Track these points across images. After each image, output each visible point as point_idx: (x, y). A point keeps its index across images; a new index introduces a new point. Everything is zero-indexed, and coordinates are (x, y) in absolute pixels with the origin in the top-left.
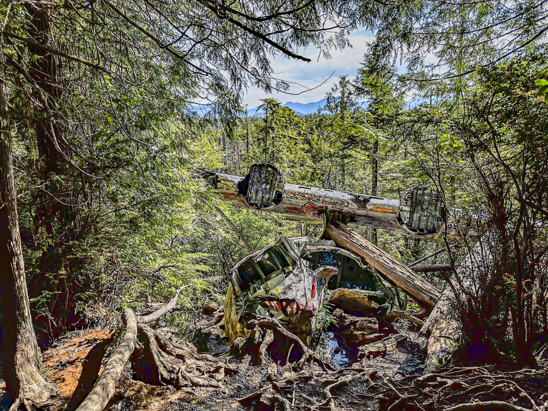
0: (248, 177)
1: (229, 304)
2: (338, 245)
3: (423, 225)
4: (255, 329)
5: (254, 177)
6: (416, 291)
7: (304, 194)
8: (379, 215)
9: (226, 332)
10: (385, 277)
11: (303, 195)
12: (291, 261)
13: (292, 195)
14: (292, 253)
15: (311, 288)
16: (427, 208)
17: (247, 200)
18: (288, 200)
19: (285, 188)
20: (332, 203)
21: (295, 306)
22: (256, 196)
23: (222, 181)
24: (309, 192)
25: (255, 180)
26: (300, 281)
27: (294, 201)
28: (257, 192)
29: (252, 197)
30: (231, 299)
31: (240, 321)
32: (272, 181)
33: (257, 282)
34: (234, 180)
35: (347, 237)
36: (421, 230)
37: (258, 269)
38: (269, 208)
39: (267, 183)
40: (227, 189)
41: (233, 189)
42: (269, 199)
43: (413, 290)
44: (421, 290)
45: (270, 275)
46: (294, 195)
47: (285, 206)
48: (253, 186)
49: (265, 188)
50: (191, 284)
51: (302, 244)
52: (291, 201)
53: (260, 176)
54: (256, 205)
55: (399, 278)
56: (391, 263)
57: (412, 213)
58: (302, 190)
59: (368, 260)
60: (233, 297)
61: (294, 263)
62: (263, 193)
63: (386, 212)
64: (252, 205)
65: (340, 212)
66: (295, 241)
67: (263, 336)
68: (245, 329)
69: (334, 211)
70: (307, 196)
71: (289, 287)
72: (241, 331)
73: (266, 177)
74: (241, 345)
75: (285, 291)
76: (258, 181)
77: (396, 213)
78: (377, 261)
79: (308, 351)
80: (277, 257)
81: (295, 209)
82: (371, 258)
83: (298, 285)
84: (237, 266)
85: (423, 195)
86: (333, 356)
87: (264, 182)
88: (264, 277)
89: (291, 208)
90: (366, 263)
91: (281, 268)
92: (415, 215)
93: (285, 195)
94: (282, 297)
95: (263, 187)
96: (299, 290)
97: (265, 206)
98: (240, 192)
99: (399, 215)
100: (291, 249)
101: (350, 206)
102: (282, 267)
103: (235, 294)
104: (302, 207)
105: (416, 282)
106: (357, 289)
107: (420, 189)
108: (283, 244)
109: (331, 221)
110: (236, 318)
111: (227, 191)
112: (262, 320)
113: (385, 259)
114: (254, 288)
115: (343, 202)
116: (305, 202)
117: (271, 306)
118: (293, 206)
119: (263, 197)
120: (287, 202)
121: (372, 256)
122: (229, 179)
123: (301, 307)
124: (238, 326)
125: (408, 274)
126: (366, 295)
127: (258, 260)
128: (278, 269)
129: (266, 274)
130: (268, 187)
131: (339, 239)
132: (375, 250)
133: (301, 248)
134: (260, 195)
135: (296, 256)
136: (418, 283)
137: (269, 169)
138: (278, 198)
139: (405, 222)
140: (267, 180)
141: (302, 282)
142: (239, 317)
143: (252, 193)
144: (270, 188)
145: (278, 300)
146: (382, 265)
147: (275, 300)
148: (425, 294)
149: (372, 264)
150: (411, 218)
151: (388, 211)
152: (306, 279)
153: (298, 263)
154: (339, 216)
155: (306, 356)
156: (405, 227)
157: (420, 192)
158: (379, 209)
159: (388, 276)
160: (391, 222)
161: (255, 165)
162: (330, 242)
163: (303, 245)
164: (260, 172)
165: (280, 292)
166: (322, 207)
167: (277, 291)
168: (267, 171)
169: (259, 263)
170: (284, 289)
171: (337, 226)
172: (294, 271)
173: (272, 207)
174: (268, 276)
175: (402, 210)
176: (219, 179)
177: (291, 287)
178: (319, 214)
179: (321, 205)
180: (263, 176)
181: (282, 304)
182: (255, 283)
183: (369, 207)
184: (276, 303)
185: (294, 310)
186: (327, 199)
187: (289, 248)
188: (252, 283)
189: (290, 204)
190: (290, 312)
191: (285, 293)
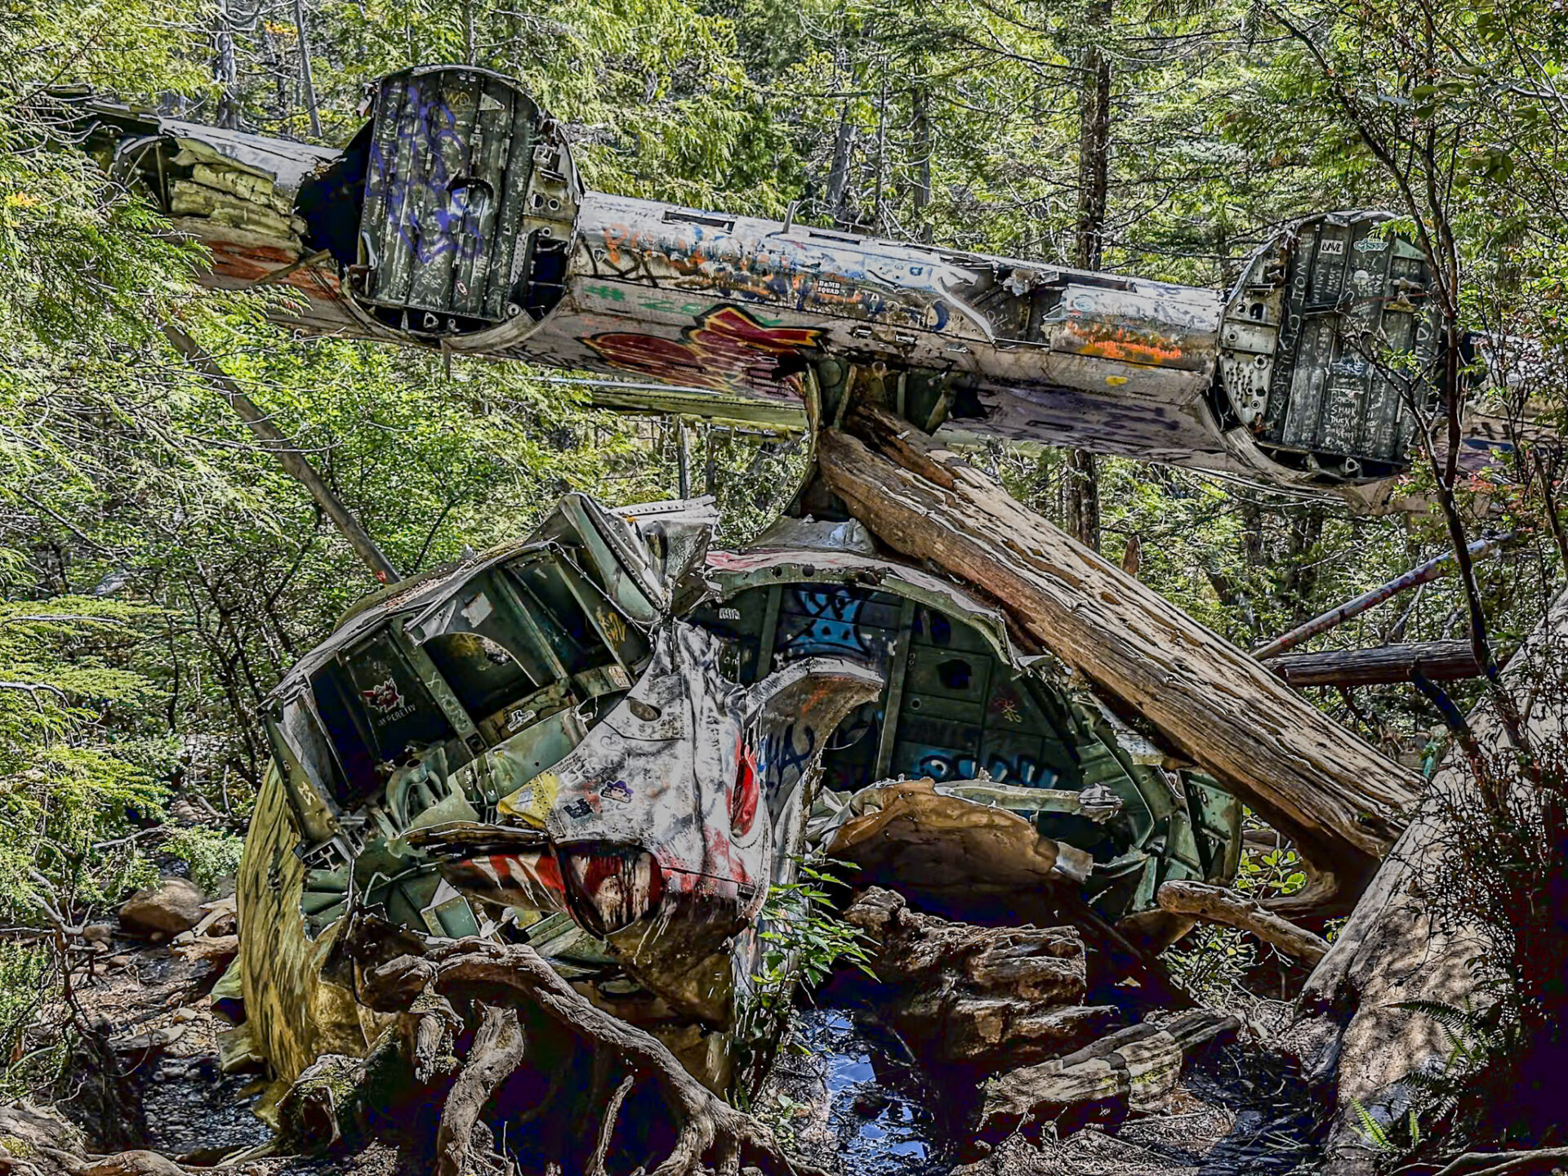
0: (361, 147)
1: (264, 880)
2: (882, 548)
3: (1336, 435)
4: (417, 1008)
5: (394, 149)
6: (1287, 783)
7: (694, 254)
8: (1112, 375)
9: (250, 1034)
10: (1127, 713)
11: (688, 262)
12: (620, 633)
13: (625, 263)
14: (625, 589)
15: (730, 780)
16: (1366, 338)
17: (356, 285)
18: (603, 292)
19: (584, 223)
20: (851, 311)
21: (642, 879)
22: (411, 266)
23: (202, 174)
24: (725, 245)
25: (405, 170)
26: (670, 742)
27: (635, 297)
28: (417, 240)
29: (388, 272)
30: (278, 852)
31: (331, 967)
32: (504, 174)
33: (426, 757)
34: (273, 164)
35: (934, 504)
36: (1331, 460)
37: (434, 682)
38: (491, 336)
39: (479, 190)
40: (236, 223)
41: (272, 220)
42: (489, 281)
43: (1272, 777)
44: (1313, 775)
45: (499, 717)
46: (639, 261)
47: (586, 325)
48: (390, 205)
49: (466, 220)
50: (34, 774)
51: (681, 539)
52: (618, 295)
53: (434, 144)
54: (416, 317)
55: (1201, 715)
56: (1161, 639)
57: (1284, 363)
58: (685, 235)
59: (1041, 626)
60: (290, 839)
61: (640, 647)
62: (453, 248)
63: (1145, 361)
64: (389, 316)
65: (896, 363)
66: (643, 523)
67: (464, 1044)
68: (362, 1012)
69: (864, 358)
70: (709, 267)
71: (610, 779)
72: (338, 1026)
73: (468, 150)
74: (338, 1095)
75: (589, 796)
76: (424, 179)
77: (1199, 366)
78: (1093, 630)
79: (708, 1110)
80: (542, 617)
81: (644, 341)
82: (1061, 616)
83: (655, 765)
84: (305, 667)
85: (1349, 263)
86: (848, 1130)
87: (458, 184)
88: (463, 725)
89: (619, 340)
90: (1031, 642)
91: (561, 672)
92: (1300, 375)
93: (583, 259)
94: (572, 831)
95: (453, 209)
96: (662, 791)
97: (469, 326)
98: (314, 241)
99: (1218, 374)
100: (622, 567)
101: (951, 326)
102: (572, 671)
103: (298, 822)
104: (687, 329)
105: (1288, 736)
106: (983, 784)
107: (1335, 232)
108: (572, 540)
109: (851, 409)
110: (311, 953)
111: (233, 234)
112: (459, 960)
113: (1132, 614)
114: (413, 789)
115: (913, 303)
116: (697, 303)
117: (510, 882)
118: (630, 328)
119: (454, 273)
120: (598, 303)
121: (1066, 600)
122: (246, 156)
123: (676, 883)
124: (324, 995)
125: (1247, 691)
126: (1026, 814)
127: (431, 630)
128: (550, 680)
129: (477, 713)
130: (484, 211)
131: (891, 514)
132: (1080, 569)
133: (676, 564)
134: (436, 258)
135: (649, 610)
136: (1302, 739)
137: (488, 103)
138: (546, 280)
139: (1248, 414)
140: (474, 170)
141: (682, 748)
142: (324, 950)
143: (385, 248)
144: (497, 219)
145: (543, 847)
146: (1113, 647)
147: (530, 851)
148: (1336, 795)
149: (1067, 645)
150: (1279, 389)
151: (1159, 355)
152: (703, 733)
153: (661, 647)
154: (890, 385)
155: (700, 1133)
156: (1244, 442)
157: (1332, 248)
158: (1110, 347)
159: (1149, 709)
160: (1172, 414)
161: (404, 76)
162: (839, 531)
163: (689, 546)
164: (431, 122)
165: (556, 803)
166: (798, 333)
167: (541, 798)
168: (478, 117)
169: (438, 650)
170: (581, 787)
171: (880, 441)
172: (640, 691)
173: (507, 331)
174: (487, 724)
175: (1230, 351)
176: (183, 160)
177: (622, 776)
178: (777, 375)
179: (789, 319)
180: (450, 145)
181: (568, 871)
182: (415, 763)
183: (1056, 333)
184: (538, 868)
185: (637, 897)
186: (823, 289)
187: (607, 564)
188: (399, 763)
189: (615, 314)
190: (616, 912)
191: (584, 809)
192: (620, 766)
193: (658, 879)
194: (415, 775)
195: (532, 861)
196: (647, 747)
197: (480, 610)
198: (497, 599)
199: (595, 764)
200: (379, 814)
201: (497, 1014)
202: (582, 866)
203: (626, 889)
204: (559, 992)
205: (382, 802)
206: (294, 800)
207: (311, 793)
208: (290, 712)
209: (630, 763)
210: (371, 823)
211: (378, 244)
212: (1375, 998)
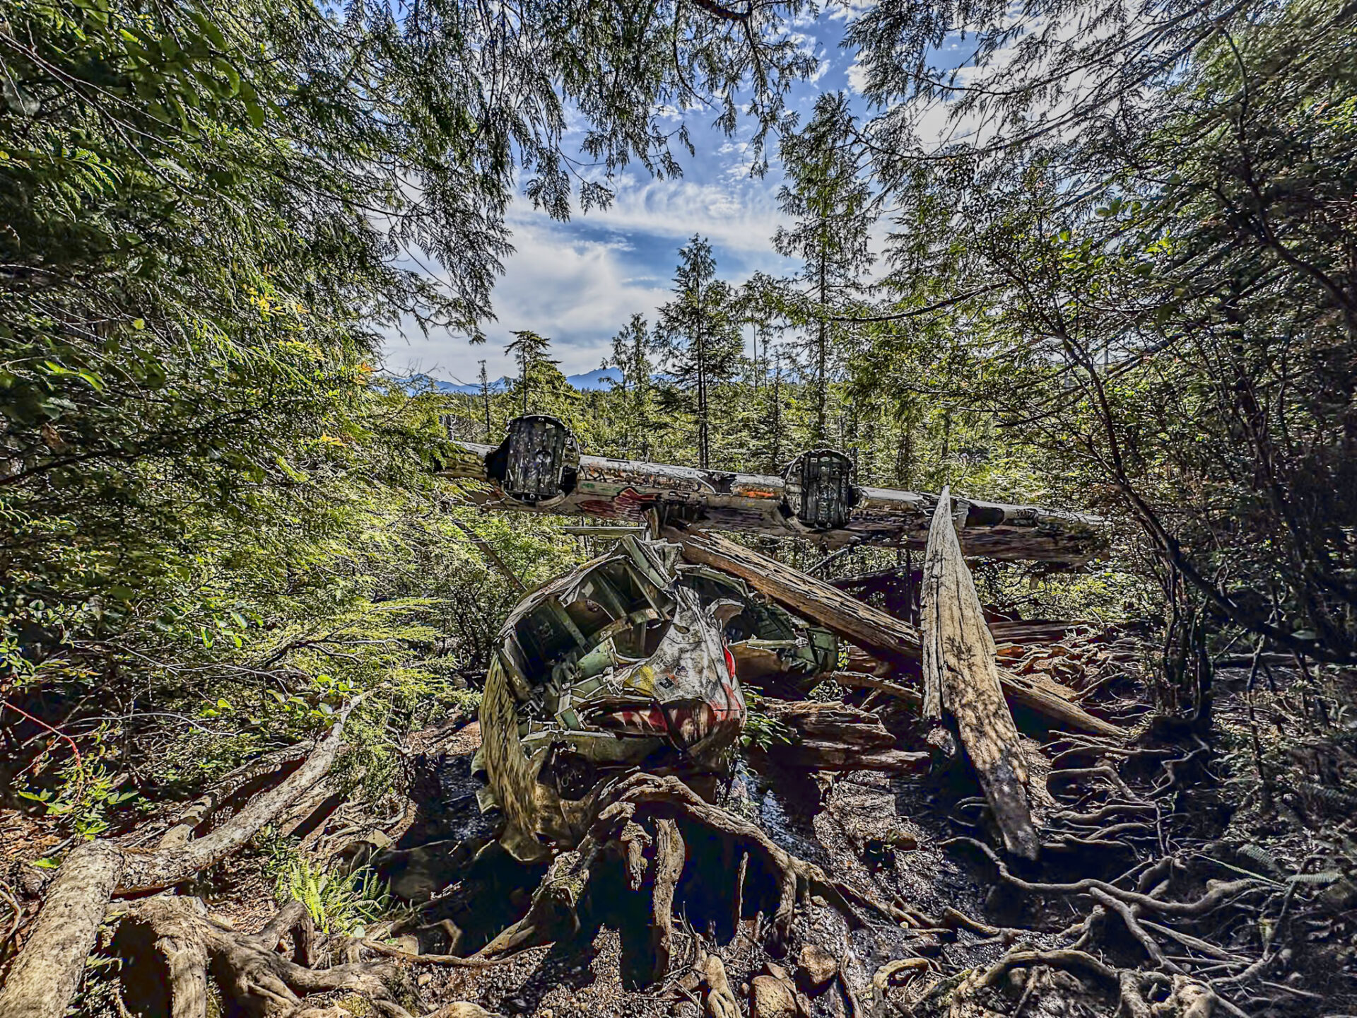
0: (506, 445)
3: (822, 517)
4: (625, 837)
5: (518, 442)
6: (866, 630)
7: (618, 471)
8: (750, 503)
9: (492, 791)
10: (795, 611)
11: (616, 473)
13: (596, 475)
14: (653, 574)
15: (723, 658)
16: (826, 487)
17: (506, 487)
18: (588, 486)
19: (582, 462)
20: (670, 487)
21: (704, 717)
22: (524, 480)
23: (452, 454)
24: (628, 468)
25: (522, 448)
26: (698, 644)
27: (598, 486)
28: (526, 471)
29: (516, 482)
30: (502, 707)
32: (554, 448)
33: (568, 657)
34: (477, 449)
35: (706, 545)
36: (822, 524)
37: (568, 622)
38: (552, 501)
39: (547, 454)
40: (464, 470)
41: (477, 467)
42: (551, 483)
43: (859, 629)
44: (875, 627)
45: (596, 635)
46: (601, 474)
47: (580, 498)
48: (517, 460)
49: (543, 464)
50: (385, 685)
52: (593, 486)
53: (531, 440)
54: (527, 496)
55: (825, 609)
56: (801, 583)
57: (804, 495)
58: (616, 465)
59: (755, 582)
60: (509, 703)
61: (662, 600)
62: (539, 473)
63: (761, 497)
64: (517, 496)
65: (681, 504)
66: (657, 547)
68: (562, 803)
69: (671, 503)
70: (624, 475)
71: (677, 666)
72: (546, 807)
73: (543, 441)
74: (575, 889)
75: (670, 676)
76: (528, 451)
77: (778, 498)
78: (776, 583)
79: (791, 865)
80: (614, 590)
81: (598, 503)
82: (761, 578)
83: (695, 656)
84: (512, 621)
85: (820, 464)
87: (539, 452)
88: (581, 640)
89: (589, 503)
90: (751, 588)
91: (623, 614)
92: (809, 499)
93: (582, 474)
94: (667, 697)
95: (538, 460)
96: (703, 669)
97: (545, 498)
98: (491, 474)
99: (785, 500)
100: (649, 563)
101: (702, 490)
102: (628, 613)
103: (513, 694)
104: (613, 497)
105: (861, 613)
106: (755, 640)
107: (814, 455)
110: (529, 766)
111: (463, 474)
113: (788, 576)
115: (690, 483)
116: (620, 486)
117: (631, 723)
118: (595, 498)
119: (539, 481)
120: (585, 490)
121: (763, 574)
122: (468, 448)
123: (719, 716)
124: (539, 791)
125: (838, 599)
126: (771, 649)
127: (570, 600)
128: (618, 617)
129: (586, 636)
130: (548, 460)
131: (691, 550)
132: (764, 563)
134: (533, 475)
135: (662, 582)
136: (865, 614)
137: (548, 426)
138: (570, 482)
139: (796, 512)
140: (545, 448)
141: (703, 645)
142: (537, 765)
143: (515, 475)
144: (553, 463)
145: (654, 707)
146: (786, 589)
147: (644, 708)
148: (887, 634)
149: (765, 590)
150: (804, 503)
151: (766, 495)
152: (707, 636)
153: (679, 599)
154: (680, 510)
155: (791, 882)
156: (795, 521)
157: (814, 460)
158: (752, 494)
159: (803, 608)
160: (765, 516)
161: (520, 420)
163: (673, 556)
164: (530, 433)
165: (654, 681)
166: (650, 496)
167: (646, 679)
168: (546, 431)
169: (570, 610)
170: (665, 671)
171: (682, 528)
172: (676, 620)
173: (556, 500)
175: (789, 493)
177: (682, 663)
178: (643, 510)
179: (649, 491)
180: (537, 440)
181: (668, 717)
182: (564, 660)
183: (735, 490)
184: (650, 717)
185: (701, 727)
186: (661, 480)
187: (645, 565)
188: (557, 661)
189: (591, 494)
190: (692, 736)
191: (669, 684)
192: (680, 658)
193: (712, 717)
194: (564, 666)
195: (646, 714)
196: (688, 647)
197: (589, 589)
198: (595, 584)
199: (668, 658)
200: (549, 685)
201: (664, 824)
202: (674, 714)
203: (696, 723)
204: (696, 804)
205: (550, 680)
206: (510, 684)
207: (518, 680)
208: (507, 642)
209: (684, 656)
210: (546, 689)
211: (513, 473)
212: (963, 718)
